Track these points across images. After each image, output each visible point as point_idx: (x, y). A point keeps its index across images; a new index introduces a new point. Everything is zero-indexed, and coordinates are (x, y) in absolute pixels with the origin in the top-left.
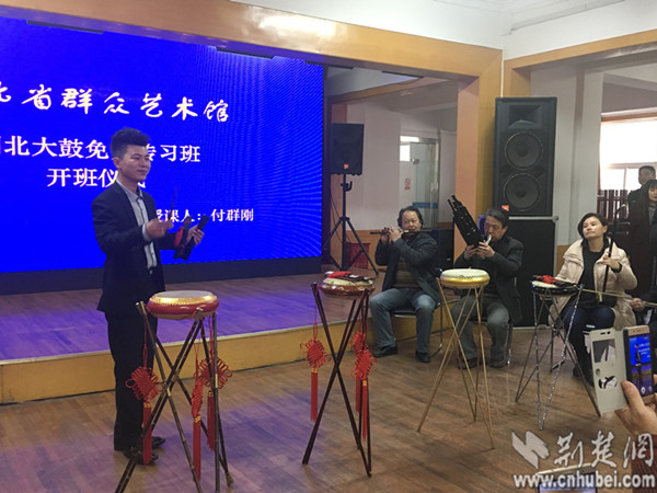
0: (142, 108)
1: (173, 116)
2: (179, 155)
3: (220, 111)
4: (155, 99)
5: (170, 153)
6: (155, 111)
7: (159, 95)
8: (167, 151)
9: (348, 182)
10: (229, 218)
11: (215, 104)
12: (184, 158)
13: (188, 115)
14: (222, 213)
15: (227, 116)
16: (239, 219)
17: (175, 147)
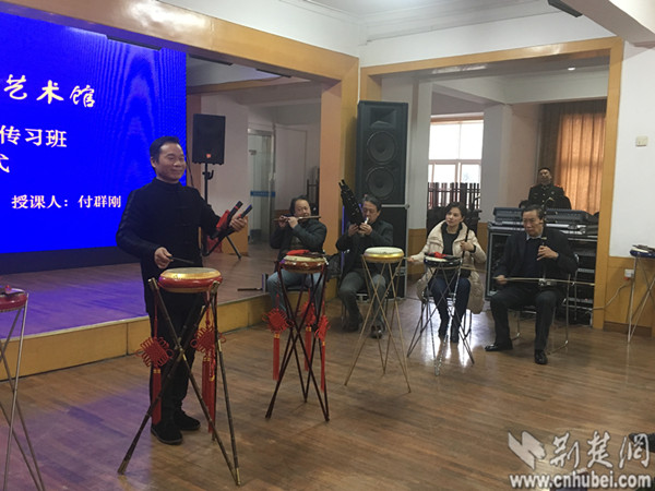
0: (6, 89)
1: (39, 99)
2: (45, 140)
3: (87, 96)
4: (20, 81)
5: (35, 137)
6: (19, 94)
7: (23, 77)
8: (32, 134)
9: (209, 170)
10: (97, 205)
11: (81, 89)
12: (50, 143)
13: (53, 99)
14: (89, 199)
15: (93, 102)
16: (107, 206)
17: (40, 131)
